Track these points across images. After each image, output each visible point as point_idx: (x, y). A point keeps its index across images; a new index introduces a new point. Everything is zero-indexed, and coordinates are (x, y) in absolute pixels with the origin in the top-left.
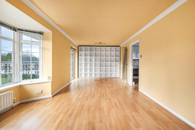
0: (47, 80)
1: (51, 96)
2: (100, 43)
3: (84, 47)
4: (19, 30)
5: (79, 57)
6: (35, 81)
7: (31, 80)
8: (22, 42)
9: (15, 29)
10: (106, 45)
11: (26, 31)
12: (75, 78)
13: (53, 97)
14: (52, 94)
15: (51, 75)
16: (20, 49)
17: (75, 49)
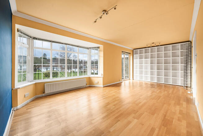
0: (101, 76)
1: (102, 86)
2: (154, 43)
3: (138, 50)
4: (90, 48)
5: (134, 60)
6: (96, 76)
7: (94, 75)
8: (91, 54)
9: (88, 48)
10: (161, 44)
11: (92, 48)
12: (130, 79)
13: (104, 87)
14: (103, 85)
15: (103, 73)
16: (90, 58)
17: (130, 53)
